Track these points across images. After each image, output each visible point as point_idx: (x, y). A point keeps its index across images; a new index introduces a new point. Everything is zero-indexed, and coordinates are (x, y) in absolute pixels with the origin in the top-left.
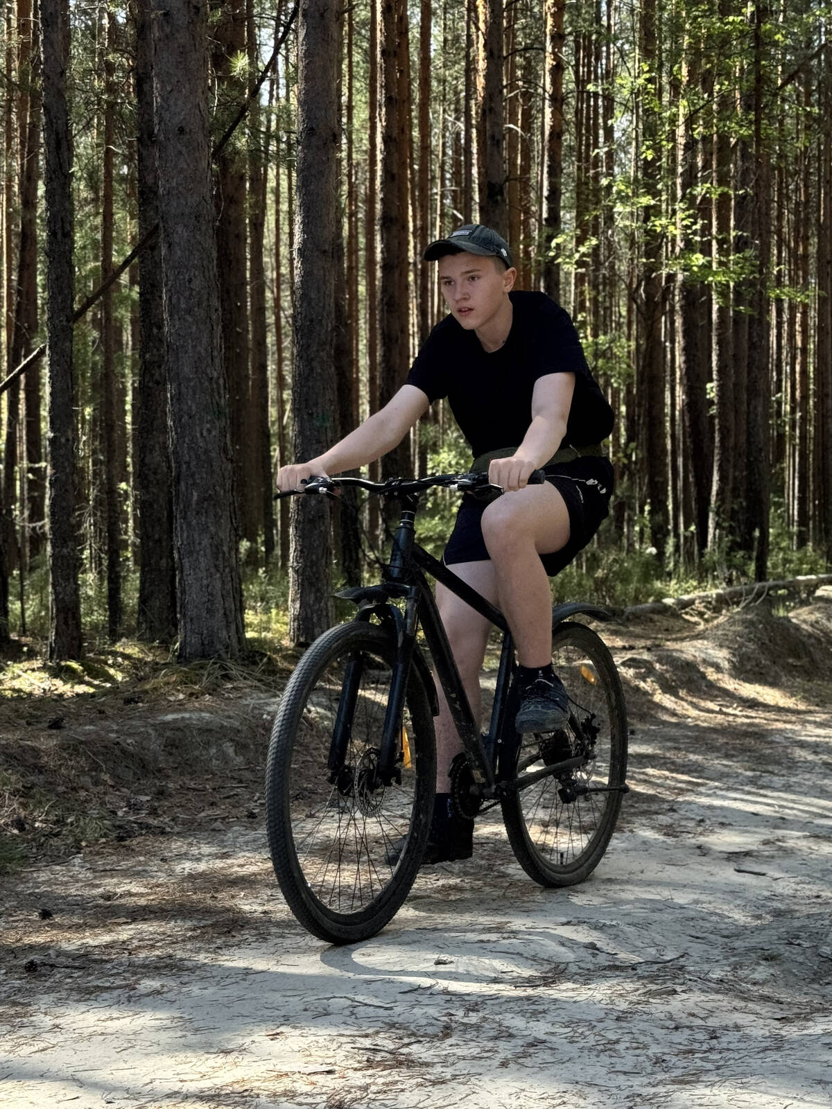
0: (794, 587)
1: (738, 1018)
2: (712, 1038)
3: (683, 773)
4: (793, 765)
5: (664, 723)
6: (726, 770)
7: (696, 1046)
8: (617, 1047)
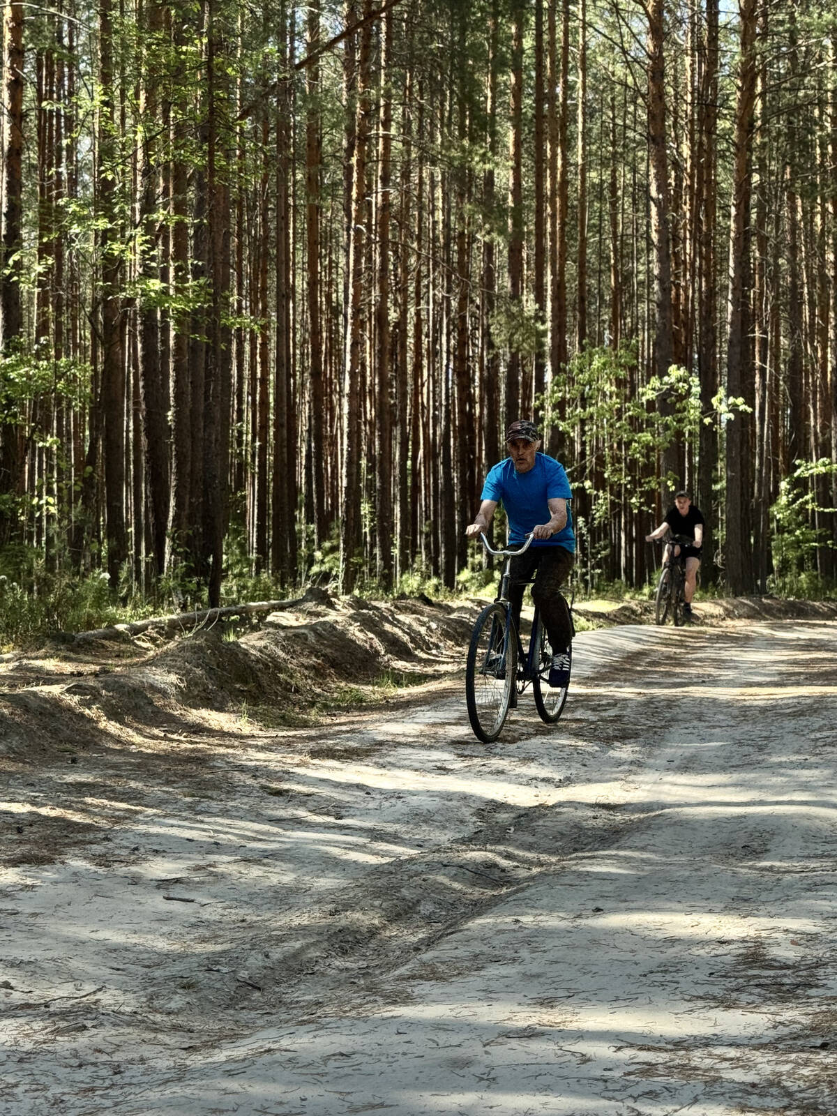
0: (247, 613)
1: (146, 1051)
2: (116, 1074)
3: (121, 801)
4: (231, 790)
5: (108, 750)
6: (166, 796)
7: (98, 1083)
8: (15, 1090)
